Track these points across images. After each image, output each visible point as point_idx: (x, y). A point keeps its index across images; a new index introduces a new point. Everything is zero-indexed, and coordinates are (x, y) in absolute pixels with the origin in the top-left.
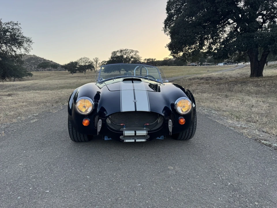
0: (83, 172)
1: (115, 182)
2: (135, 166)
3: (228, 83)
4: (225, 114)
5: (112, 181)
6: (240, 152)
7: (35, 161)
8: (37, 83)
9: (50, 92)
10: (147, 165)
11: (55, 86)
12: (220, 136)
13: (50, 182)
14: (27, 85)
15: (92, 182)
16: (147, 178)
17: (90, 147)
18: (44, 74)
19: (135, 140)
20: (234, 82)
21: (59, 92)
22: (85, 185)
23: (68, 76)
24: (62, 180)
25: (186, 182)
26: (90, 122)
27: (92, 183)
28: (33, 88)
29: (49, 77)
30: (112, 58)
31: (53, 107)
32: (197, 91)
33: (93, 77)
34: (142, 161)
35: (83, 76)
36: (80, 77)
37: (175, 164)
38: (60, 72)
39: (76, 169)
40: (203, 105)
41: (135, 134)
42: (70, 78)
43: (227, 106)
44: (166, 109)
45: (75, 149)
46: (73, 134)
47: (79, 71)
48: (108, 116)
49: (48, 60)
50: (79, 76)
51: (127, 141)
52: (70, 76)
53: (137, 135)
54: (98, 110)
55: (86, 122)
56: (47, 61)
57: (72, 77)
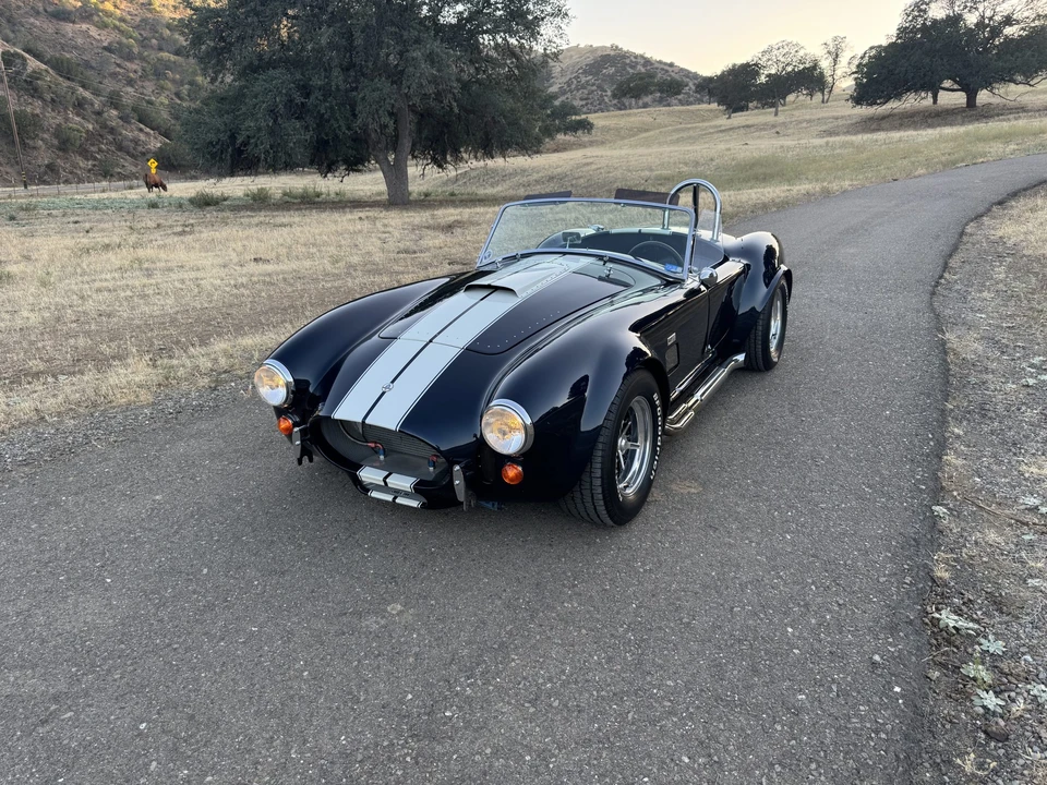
8: (592, 163)
11: (643, 174)
14: (559, 170)
18: (633, 119)
19: (393, 499)
23: (711, 127)
28: (574, 182)
29: (647, 130)
30: (902, 31)
33: (804, 125)
35: (765, 124)
36: (752, 129)
38: (688, 111)
42: (716, 136)
47: (759, 100)
49: (660, 62)
50: (748, 126)
51: (375, 494)
52: (716, 127)
53: (389, 485)
56: (657, 65)
57: (721, 131)
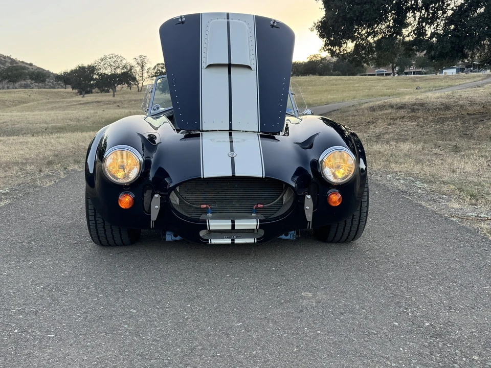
0: (123, 302)
1: (190, 320)
2: (232, 291)
3: (462, 117)
4: (445, 188)
5: (184, 317)
6: (463, 266)
7: (18, 282)
9: (31, 139)
10: (257, 289)
11: (42, 125)
12: (424, 234)
13: (55, 319)
15: (141, 320)
16: (256, 313)
17: (134, 256)
18: (13, 95)
19: (233, 240)
20: (478, 116)
21: (52, 141)
22: (127, 324)
23: (73, 101)
24: (79, 316)
25: (337, 320)
26: (134, 200)
27: (142, 322)
29: (26, 103)
31: (42, 174)
32: (387, 136)
33: (133, 102)
34: (247, 283)
35: (109, 101)
36: (101, 104)
37: (318, 288)
38: (53, 92)
39: (107, 296)
40: (396, 169)
41: (233, 226)
42: (79, 107)
43: (453, 171)
44: (300, 172)
45: (102, 259)
46: (96, 226)
47: (99, 88)
48: (174, 188)
49: (23, 62)
50: (98, 102)
51: (214, 241)
52: (77, 101)
53: (236, 228)
54: (152, 175)
55: (125, 201)
56: (20, 64)
57: (81, 104)
